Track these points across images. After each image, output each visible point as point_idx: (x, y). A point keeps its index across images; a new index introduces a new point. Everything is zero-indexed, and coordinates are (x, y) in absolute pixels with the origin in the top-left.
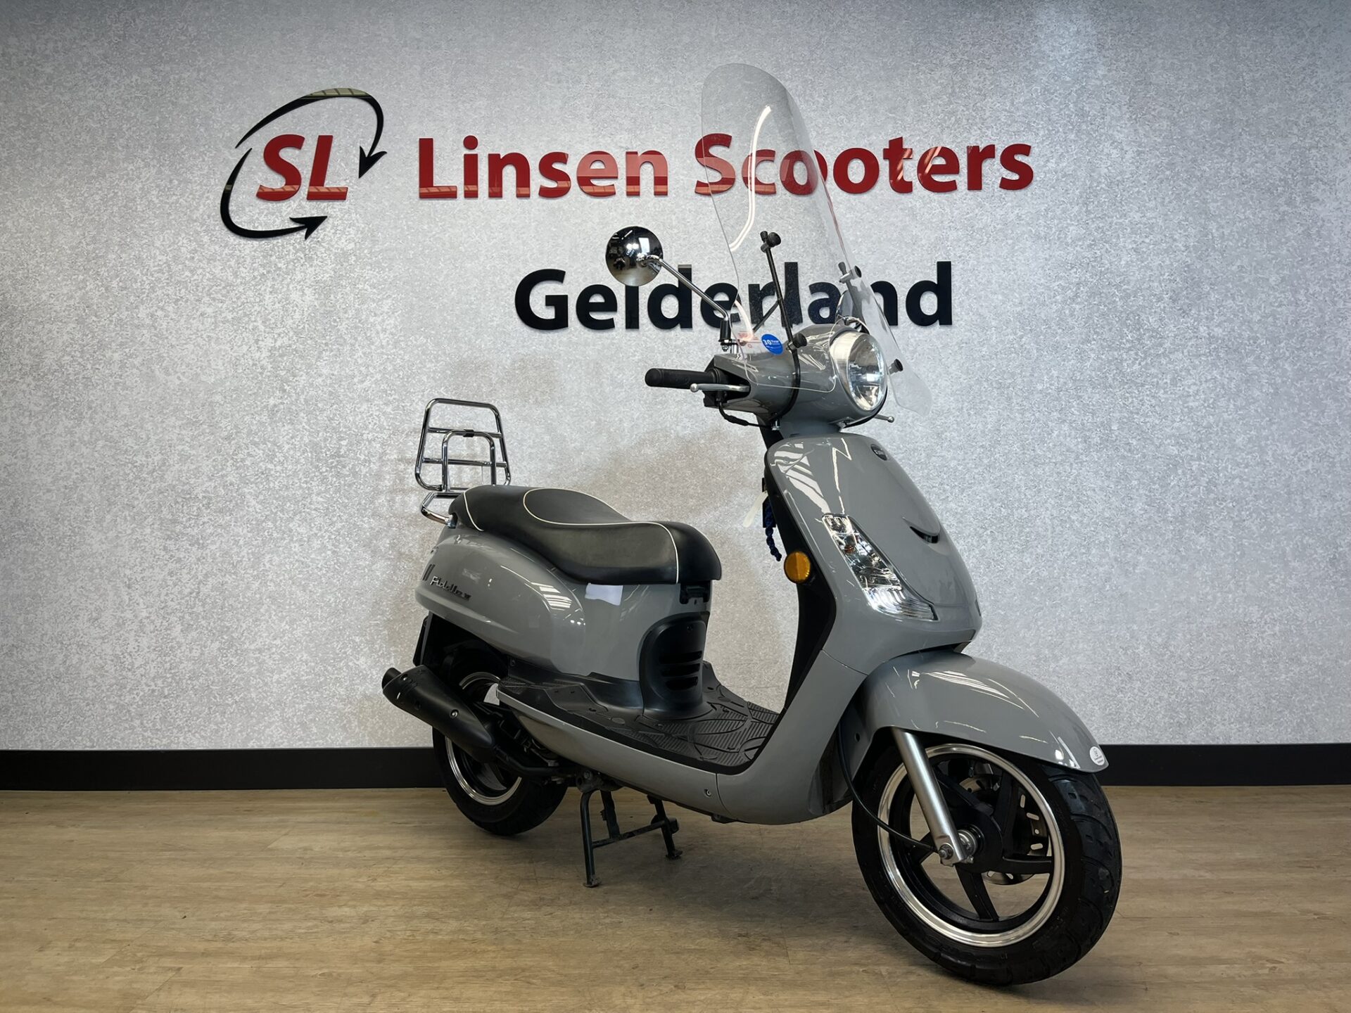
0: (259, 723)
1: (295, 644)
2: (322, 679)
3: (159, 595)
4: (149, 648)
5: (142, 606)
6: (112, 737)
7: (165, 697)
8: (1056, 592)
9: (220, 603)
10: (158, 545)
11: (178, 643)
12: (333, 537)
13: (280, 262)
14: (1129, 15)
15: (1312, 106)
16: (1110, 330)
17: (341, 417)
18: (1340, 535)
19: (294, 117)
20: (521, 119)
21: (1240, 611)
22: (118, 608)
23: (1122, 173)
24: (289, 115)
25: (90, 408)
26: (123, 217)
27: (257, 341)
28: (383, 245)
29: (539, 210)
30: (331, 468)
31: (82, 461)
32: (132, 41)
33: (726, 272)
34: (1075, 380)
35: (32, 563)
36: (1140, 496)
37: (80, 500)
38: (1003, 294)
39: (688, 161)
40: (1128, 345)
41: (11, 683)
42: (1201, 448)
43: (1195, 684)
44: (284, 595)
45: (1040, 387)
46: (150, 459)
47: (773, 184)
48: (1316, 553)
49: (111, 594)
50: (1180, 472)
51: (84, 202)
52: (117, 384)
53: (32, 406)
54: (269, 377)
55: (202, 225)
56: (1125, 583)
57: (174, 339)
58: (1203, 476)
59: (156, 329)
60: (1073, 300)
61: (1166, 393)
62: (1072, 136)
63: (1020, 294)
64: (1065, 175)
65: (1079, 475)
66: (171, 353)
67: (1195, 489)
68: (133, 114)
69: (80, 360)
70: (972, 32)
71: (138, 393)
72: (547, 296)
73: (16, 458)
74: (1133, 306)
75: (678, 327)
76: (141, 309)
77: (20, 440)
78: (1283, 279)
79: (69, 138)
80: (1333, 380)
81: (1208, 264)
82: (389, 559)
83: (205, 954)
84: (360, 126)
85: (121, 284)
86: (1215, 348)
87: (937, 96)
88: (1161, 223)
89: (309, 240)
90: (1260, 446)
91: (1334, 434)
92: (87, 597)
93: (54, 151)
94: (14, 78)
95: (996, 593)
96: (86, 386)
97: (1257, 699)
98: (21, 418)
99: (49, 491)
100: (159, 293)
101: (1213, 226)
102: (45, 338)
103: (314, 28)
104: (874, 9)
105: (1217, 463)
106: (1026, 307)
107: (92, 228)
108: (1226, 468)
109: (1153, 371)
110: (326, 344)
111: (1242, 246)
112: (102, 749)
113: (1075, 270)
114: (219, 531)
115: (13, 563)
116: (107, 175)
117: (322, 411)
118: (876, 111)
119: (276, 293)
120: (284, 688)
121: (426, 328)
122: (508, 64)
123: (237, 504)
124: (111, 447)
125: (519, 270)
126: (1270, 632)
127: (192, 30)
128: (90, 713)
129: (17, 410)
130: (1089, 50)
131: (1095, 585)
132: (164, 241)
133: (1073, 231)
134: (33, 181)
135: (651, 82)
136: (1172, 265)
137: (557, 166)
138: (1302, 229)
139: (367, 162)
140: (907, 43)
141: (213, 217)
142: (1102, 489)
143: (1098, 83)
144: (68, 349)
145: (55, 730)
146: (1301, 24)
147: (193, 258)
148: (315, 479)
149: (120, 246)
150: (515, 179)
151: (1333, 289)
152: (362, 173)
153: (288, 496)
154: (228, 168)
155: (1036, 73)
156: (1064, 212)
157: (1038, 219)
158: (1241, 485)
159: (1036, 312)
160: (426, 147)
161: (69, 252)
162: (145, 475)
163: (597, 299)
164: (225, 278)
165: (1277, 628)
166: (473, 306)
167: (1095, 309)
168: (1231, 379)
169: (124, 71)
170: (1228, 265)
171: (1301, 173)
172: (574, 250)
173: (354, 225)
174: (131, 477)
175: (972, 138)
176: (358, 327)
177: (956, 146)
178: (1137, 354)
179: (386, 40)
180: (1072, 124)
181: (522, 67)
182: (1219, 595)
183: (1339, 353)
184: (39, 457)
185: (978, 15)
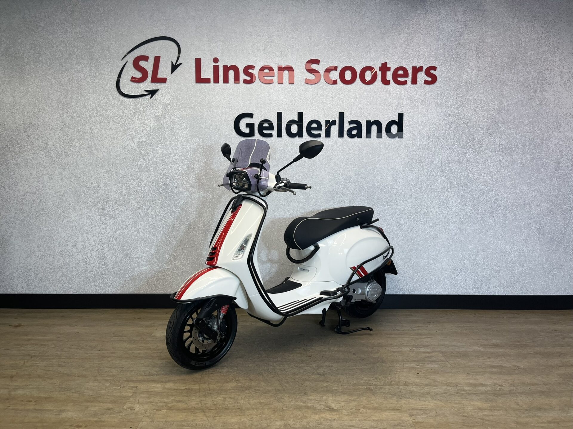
0: (138, 284)
1: (151, 256)
2: (162, 269)
3: (99, 237)
4: (96, 256)
5: (92, 241)
6: (83, 289)
7: (103, 274)
8: (436, 239)
9: (122, 240)
10: (97, 218)
11: (107, 255)
12: (165, 216)
13: (141, 108)
14: (479, 13)
15: (548, 53)
16: (463, 141)
17: (166, 170)
18: (542, 220)
19: (144, 48)
20: (236, 51)
21: (503, 247)
22: (83, 242)
23: (471, 79)
24: (142, 47)
25: (68, 165)
26: (76, 88)
27: (133, 139)
28: (182, 101)
29: (243, 89)
30: (163, 189)
31: (66, 185)
32: (76, 13)
33: (316, 115)
34: (448, 160)
35: (49, 224)
36: (469, 204)
37: (66, 201)
38: (423, 126)
39: (302, 70)
40: (469, 147)
41: (42, 269)
42: (493, 187)
43: (484, 273)
44: (147, 238)
45: (435, 163)
46: (93, 185)
47: (336, 80)
48: (533, 226)
49: (80, 236)
50: (485, 195)
51: (61, 81)
52: (78, 155)
53: (45, 164)
54: (138, 153)
55: (109, 92)
56: (462, 237)
57: (100, 138)
58: (493, 197)
59: (92, 134)
60: (449, 129)
61: (482, 165)
62: (453, 63)
63: (429, 126)
64: (449, 79)
65: (447, 196)
66: (99, 144)
67: (490, 202)
68: (78, 45)
69: (63, 146)
70: (416, 19)
71: (87, 159)
72: (246, 124)
73: (39, 183)
74: (472, 132)
75: (297, 137)
76: (86, 125)
77: (40, 177)
78: (530, 122)
79: (52, 54)
80: (545, 162)
81: (502, 116)
82: (186, 224)
83: (144, 381)
84: (171, 52)
85: (77, 115)
86: (501, 149)
87: (401, 46)
88: (485, 99)
89: (152, 99)
90: (515, 186)
91: (543, 182)
92: (71, 237)
93: (47, 59)
94: (28, 28)
95: (414, 240)
96: (66, 156)
97: (506, 279)
98: (40, 168)
99: (54, 197)
100: (93, 119)
101: (504, 101)
102: (48, 137)
103: (151, 10)
104: (378, 8)
105: (499, 193)
106: (431, 131)
107: (64, 92)
108: (502, 194)
109: (477, 157)
110: (160, 141)
111: (515, 109)
112: (80, 293)
113: (451, 117)
114: (121, 213)
115: (41, 224)
116: (69, 70)
117: (159, 167)
118: (377, 51)
119: (139, 120)
120: (148, 272)
121: (199, 135)
122: (230, 28)
123: (127, 203)
124: (77, 180)
125: (235, 113)
126: (513, 255)
127: (101, 9)
128: (74, 280)
129: (38, 165)
130: (462, 28)
131: (451, 237)
132: (94, 98)
133: (451, 101)
134: (39, 72)
135: (288, 37)
136: (488, 116)
137: (250, 71)
138: (539, 102)
139: (174, 67)
140: (391, 23)
141: (114, 88)
142: (455, 202)
143: (465, 41)
144: (58, 141)
145: (61, 286)
146: (546, 19)
147: (106, 105)
148: (157, 193)
149: (77, 99)
150: (234, 76)
151: (548, 126)
152: (172, 71)
153: (147, 200)
154: (118, 69)
155: (441, 37)
156: (448, 94)
157: (438, 96)
158: (507, 201)
159: (435, 133)
160: (198, 62)
161: (55, 102)
162: (91, 191)
163: (266, 125)
164: (119, 114)
165: (516, 254)
166: (218, 127)
167: (458, 132)
168: (506, 161)
169: (74, 26)
170: (509, 116)
171: (541, 80)
172: (257, 105)
173: (170, 93)
174: (86, 191)
175: (414, 63)
176: (172, 134)
177: (408, 66)
178: (472, 150)
179: (180, 16)
180: (453, 58)
181: (236, 29)
182: (496, 241)
183: (548, 151)
184: (49, 183)
185: (419, 12)
